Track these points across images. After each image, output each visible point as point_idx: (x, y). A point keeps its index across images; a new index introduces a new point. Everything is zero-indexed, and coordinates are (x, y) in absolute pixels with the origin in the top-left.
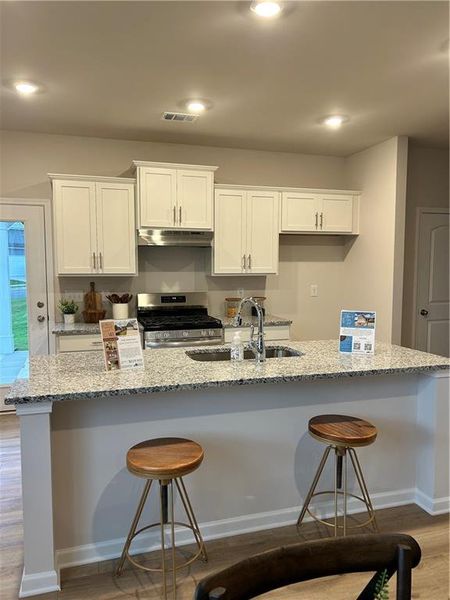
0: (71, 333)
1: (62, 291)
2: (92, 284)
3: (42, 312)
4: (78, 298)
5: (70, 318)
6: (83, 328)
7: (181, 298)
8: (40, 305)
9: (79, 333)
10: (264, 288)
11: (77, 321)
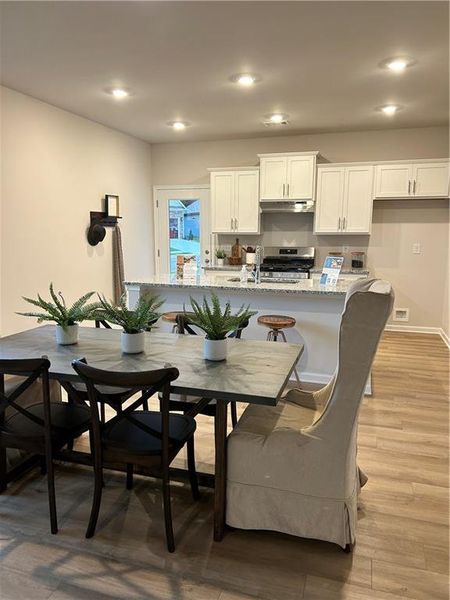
0: (220, 269)
1: (220, 244)
2: (237, 240)
3: (208, 257)
4: (228, 249)
5: (221, 261)
6: (228, 267)
7: (294, 251)
8: (207, 252)
9: (226, 270)
10: (367, 246)
11: (224, 264)
